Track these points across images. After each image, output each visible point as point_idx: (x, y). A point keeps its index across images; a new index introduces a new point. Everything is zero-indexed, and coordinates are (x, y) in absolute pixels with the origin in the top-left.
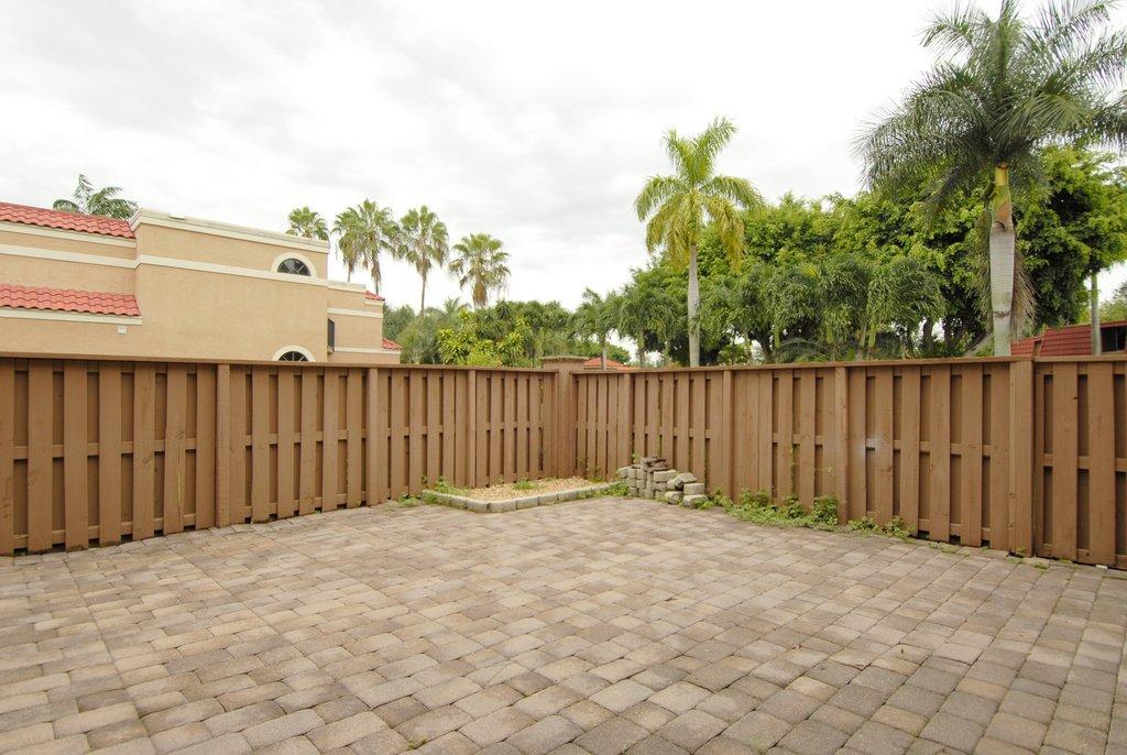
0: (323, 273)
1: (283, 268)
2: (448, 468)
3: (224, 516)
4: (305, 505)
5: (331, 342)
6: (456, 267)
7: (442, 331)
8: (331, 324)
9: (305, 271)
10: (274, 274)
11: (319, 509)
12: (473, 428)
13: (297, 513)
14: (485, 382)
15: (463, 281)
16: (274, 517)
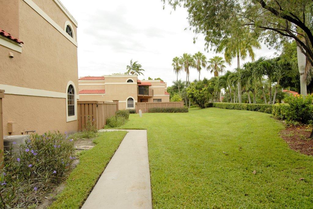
6: (209, 68)
7: (187, 89)
10: (126, 83)
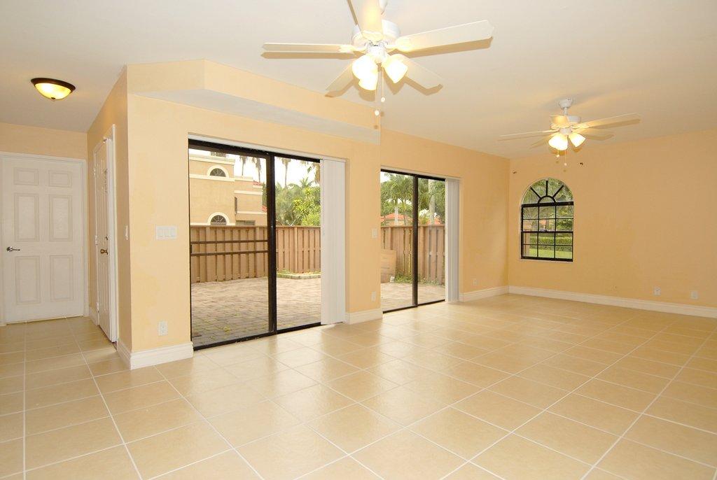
0: (232, 175)
1: (213, 173)
2: (287, 266)
3: (209, 278)
4: (235, 276)
5: (236, 210)
7: (295, 201)
8: (236, 199)
9: (223, 175)
10: (209, 177)
11: (239, 278)
12: (296, 250)
13: (232, 279)
14: (301, 232)
15: (309, 170)
16: (224, 280)
